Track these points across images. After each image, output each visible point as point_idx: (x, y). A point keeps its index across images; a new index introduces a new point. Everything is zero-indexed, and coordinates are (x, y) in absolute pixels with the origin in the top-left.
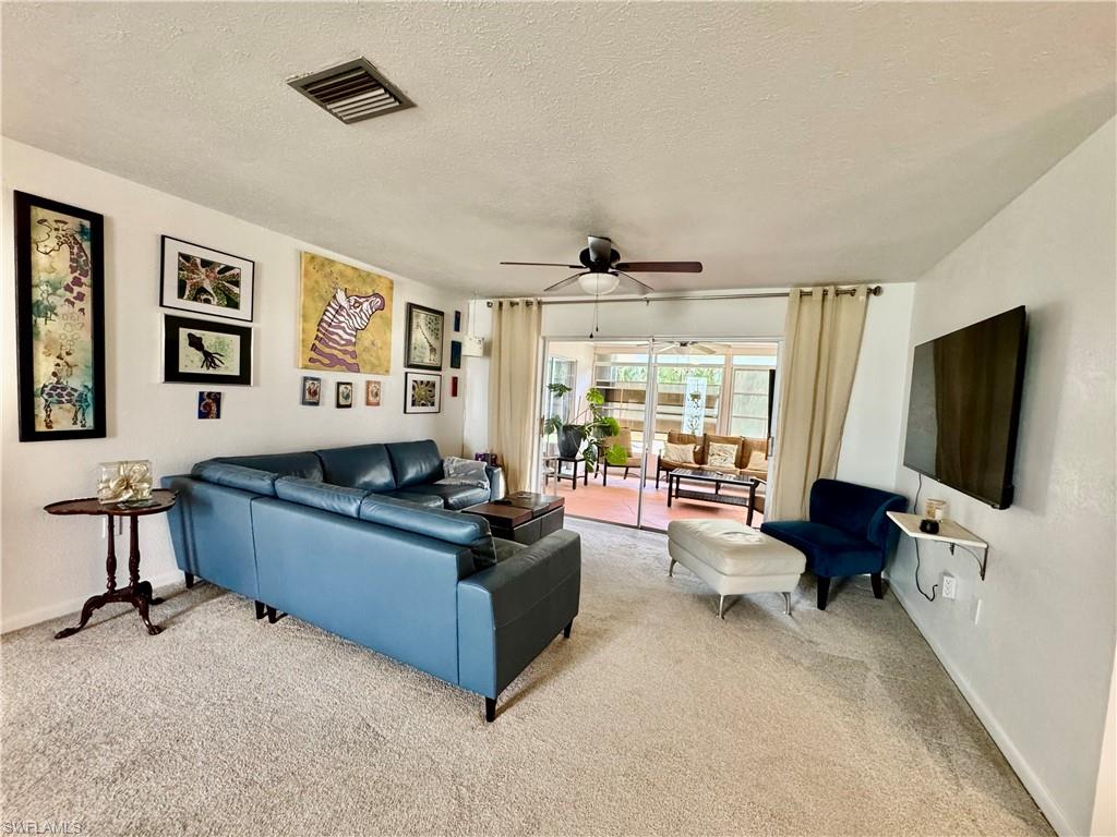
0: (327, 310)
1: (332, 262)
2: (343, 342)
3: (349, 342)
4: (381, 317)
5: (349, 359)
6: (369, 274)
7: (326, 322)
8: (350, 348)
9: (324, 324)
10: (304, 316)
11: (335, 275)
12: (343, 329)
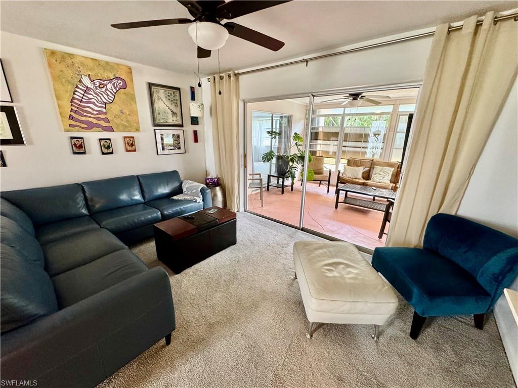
0: (76, 91)
1: (71, 56)
2: (95, 113)
3: (100, 112)
4: (125, 94)
5: (103, 123)
6: (107, 63)
7: (78, 100)
8: (103, 116)
9: (76, 101)
10: (56, 96)
11: (77, 65)
12: (94, 103)
